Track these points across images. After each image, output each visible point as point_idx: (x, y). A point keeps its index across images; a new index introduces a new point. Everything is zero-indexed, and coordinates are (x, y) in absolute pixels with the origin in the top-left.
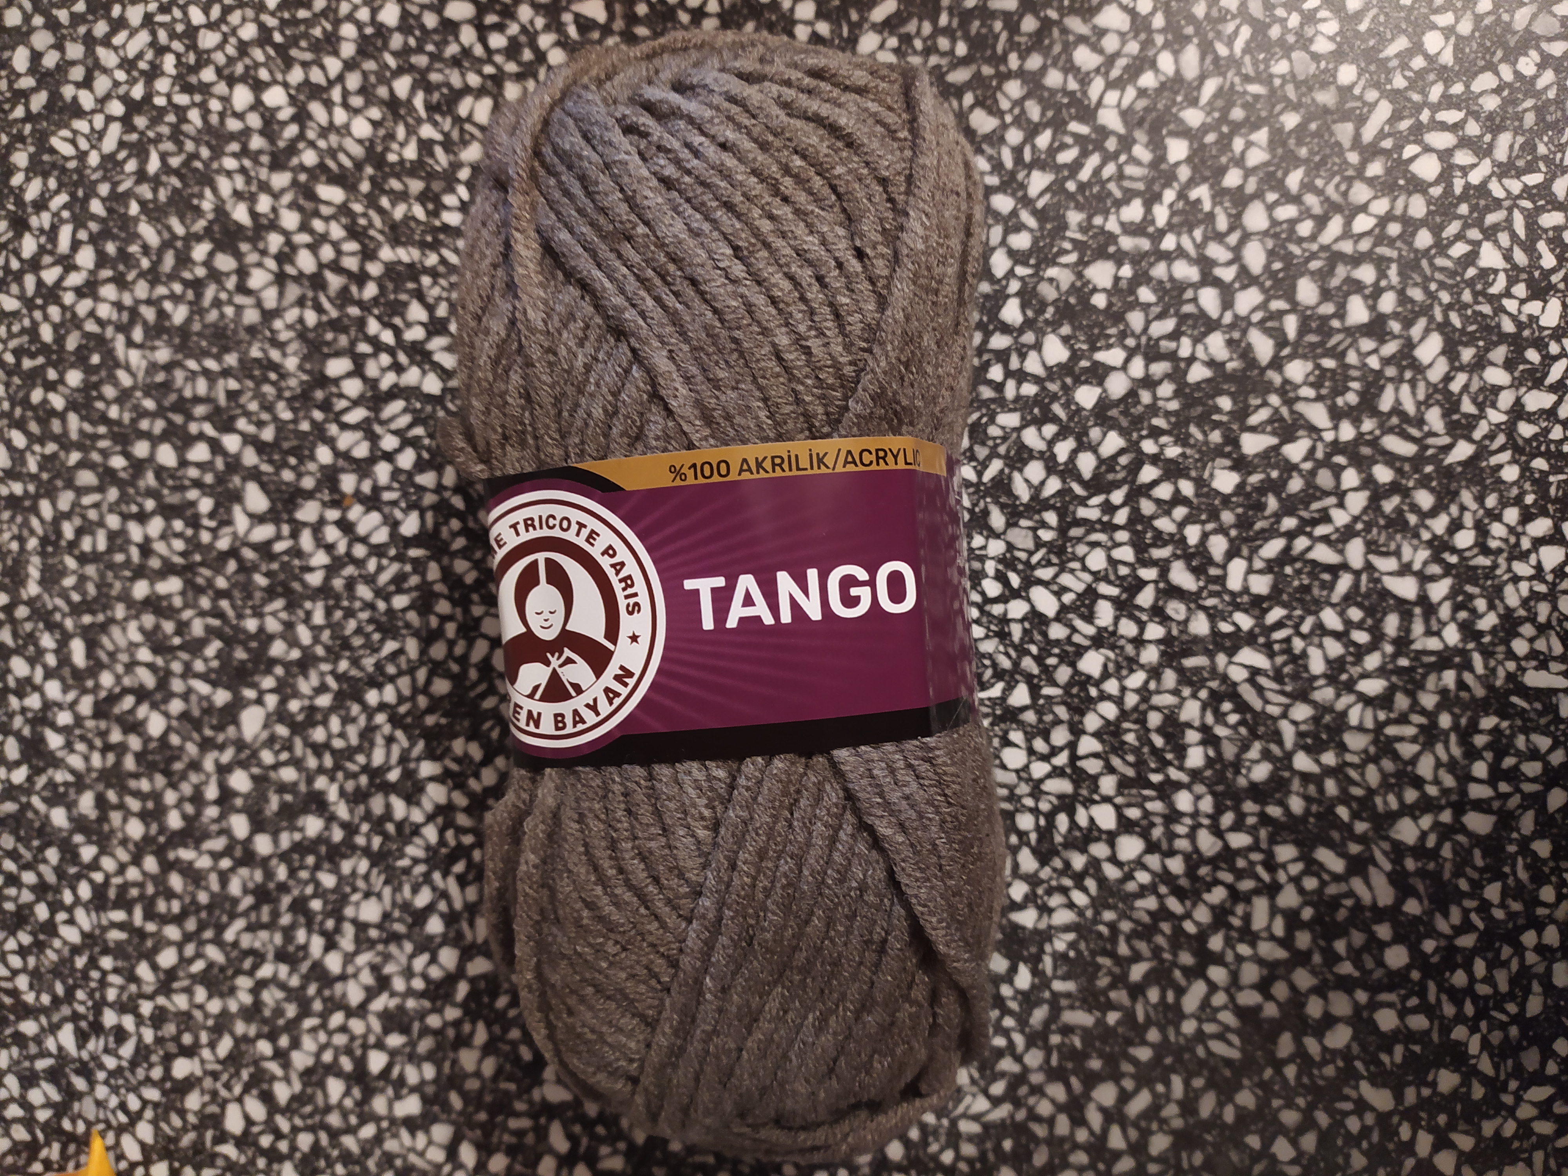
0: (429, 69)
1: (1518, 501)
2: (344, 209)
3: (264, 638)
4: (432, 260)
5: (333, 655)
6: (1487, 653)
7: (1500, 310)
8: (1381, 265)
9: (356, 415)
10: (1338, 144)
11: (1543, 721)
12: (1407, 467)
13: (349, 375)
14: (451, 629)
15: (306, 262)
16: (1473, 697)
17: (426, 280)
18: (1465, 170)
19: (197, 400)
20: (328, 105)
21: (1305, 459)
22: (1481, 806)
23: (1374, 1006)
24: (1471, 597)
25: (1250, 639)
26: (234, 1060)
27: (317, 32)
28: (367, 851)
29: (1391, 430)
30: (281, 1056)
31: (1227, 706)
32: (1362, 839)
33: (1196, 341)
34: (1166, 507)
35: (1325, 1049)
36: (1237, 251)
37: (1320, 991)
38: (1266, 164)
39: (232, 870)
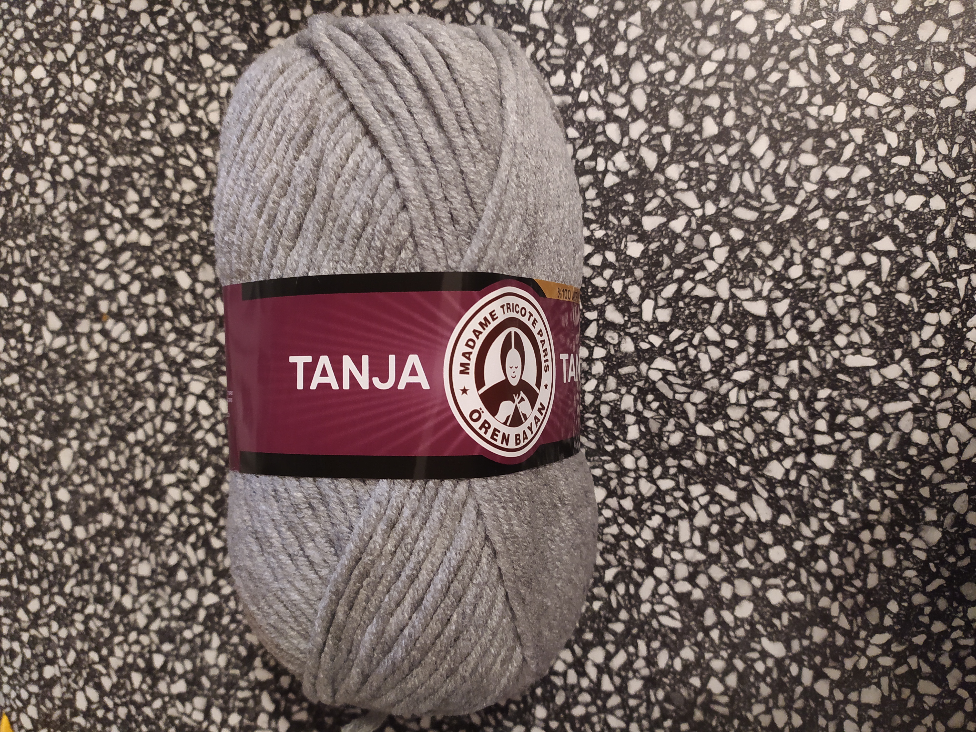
0: (125, 44)
1: (830, 242)
2: (85, 137)
3: (67, 406)
4: (138, 162)
5: (106, 414)
6: (818, 347)
7: (806, 114)
8: (723, 94)
9: (104, 264)
10: (687, 16)
11: (861, 389)
12: (752, 228)
13: (98, 239)
14: (172, 391)
15: (67, 173)
16: (811, 377)
17: (136, 175)
18: (773, 23)
19: (15, 265)
20: (70, 74)
21: (685, 230)
22: (824, 449)
23: (765, 588)
24: (804, 310)
25: (661, 352)
26: (77, 665)
27: (58, 29)
28: (138, 533)
29: (739, 204)
30: (104, 660)
31: (650, 397)
32: (746, 477)
33: (607, 160)
34: (598, 271)
35: (736, 618)
36: (627, 97)
37: (729, 579)
38: (642, 36)
39: (65, 549)
